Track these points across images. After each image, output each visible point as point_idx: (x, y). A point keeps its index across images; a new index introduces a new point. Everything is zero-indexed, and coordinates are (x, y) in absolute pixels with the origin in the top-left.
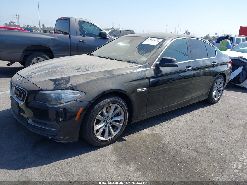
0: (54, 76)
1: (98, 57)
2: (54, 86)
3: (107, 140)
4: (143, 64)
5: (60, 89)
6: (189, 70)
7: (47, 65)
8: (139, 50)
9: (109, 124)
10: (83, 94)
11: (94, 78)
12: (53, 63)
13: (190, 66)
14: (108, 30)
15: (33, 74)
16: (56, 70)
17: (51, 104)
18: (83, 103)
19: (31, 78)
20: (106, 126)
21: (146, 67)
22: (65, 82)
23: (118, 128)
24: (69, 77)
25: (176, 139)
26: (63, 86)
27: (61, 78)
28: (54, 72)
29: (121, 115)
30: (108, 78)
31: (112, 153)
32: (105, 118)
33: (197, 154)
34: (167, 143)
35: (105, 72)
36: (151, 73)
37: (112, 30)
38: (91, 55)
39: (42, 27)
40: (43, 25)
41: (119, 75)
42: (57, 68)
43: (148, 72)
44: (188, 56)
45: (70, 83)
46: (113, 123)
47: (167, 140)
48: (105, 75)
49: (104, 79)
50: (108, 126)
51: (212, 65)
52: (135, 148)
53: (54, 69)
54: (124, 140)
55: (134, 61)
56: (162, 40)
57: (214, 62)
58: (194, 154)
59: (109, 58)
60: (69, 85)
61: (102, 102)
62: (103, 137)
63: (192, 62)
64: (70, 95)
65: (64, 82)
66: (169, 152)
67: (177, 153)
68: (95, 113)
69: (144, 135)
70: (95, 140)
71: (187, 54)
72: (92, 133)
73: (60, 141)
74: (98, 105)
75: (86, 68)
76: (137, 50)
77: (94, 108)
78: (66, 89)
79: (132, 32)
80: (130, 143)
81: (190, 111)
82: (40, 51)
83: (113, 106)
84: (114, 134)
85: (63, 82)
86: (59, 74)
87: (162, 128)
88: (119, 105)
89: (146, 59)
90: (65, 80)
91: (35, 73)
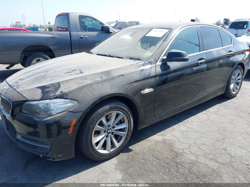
0: (43, 82)
1: (97, 54)
2: (42, 94)
3: (110, 152)
4: (147, 61)
5: (48, 98)
6: (201, 63)
7: (38, 69)
8: (142, 44)
9: (111, 134)
10: (76, 103)
11: (88, 82)
12: (45, 66)
13: (202, 59)
14: (113, 23)
15: (21, 80)
16: (45, 75)
17: (38, 117)
18: (76, 113)
19: (18, 86)
20: (107, 136)
21: (151, 63)
22: (55, 89)
23: (122, 137)
24: (59, 82)
25: (191, 146)
26: (52, 95)
27: (50, 84)
28: (43, 77)
29: (124, 122)
30: (105, 81)
31: (116, 169)
32: (105, 128)
33: (217, 165)
34: (181, 151)
35: (102, 73)
36: (157, 70)
37: (117, 23)
38: (89, 52)
39: (48, 25)
40: (49, 23)
41: (118, 76)
42: (48, 72)
43: (153, 70)
44: (199, 46)
45: (60, 90)
46: (115, 132)
47: (180, 148)
48: (101, 78)
49: (100, 82)
50: (109, 137)
51: (228, 54)
52: (143, 161)
53: (45, 74)
54: (130, 150)
55: (137, 57)
56: (168, 30)
57: (230, 51)
58: (213, 165)
59: (109, 55)
60: (58, 93)
61: (100, 110)
62: (105, 149)
63: (205, 53)
64: (59, 105)
65: (53, 89)
66: (183, 163)
67: (193, 163)
68: (92, 124)
69: (153, 142)
70: (95, 154)
71: (198, 44)
72: (90, 148)
73: (53, 159)
74: (95, 114)
75: (80, 70)
76: (140, 44)
77: (91, 118)
78: (55, 98)
79: (137, 23)
80: (138, 154)
81: (206, 109)
82: (39, 51)
83: (114, 114)
84: (118, 145)
85: (51, 89)
86: (49, 79)
87: (174, 133)
88: (121, 111)
89: (151, 54)
90: (54, 87)
91: (23, 80)
